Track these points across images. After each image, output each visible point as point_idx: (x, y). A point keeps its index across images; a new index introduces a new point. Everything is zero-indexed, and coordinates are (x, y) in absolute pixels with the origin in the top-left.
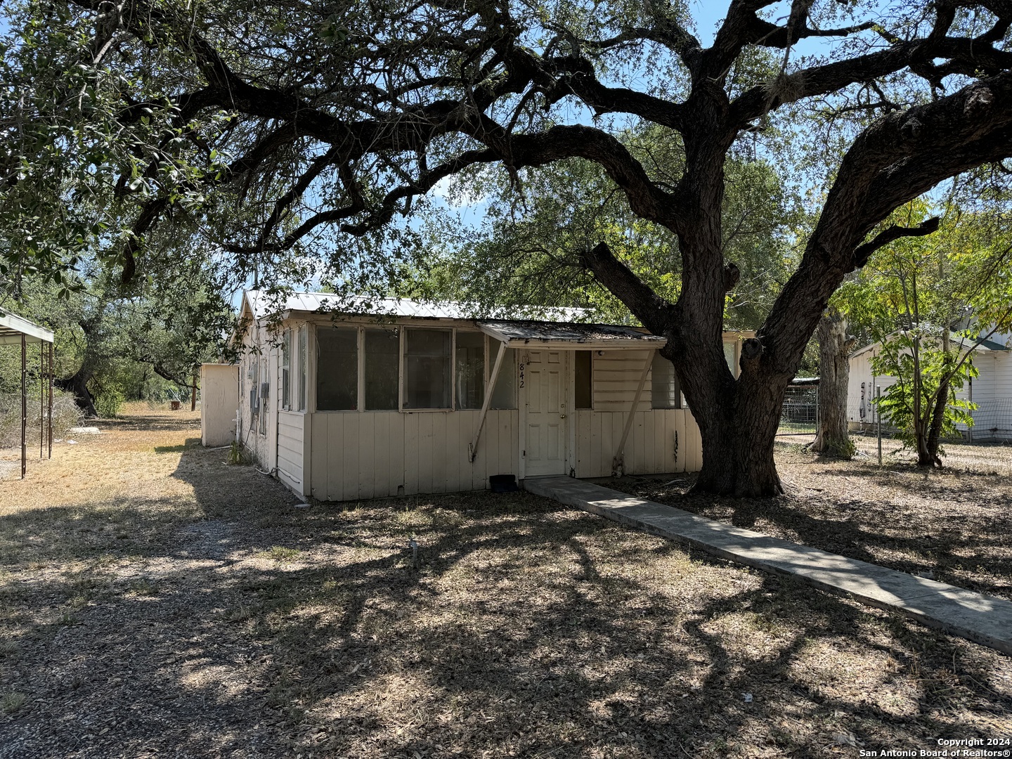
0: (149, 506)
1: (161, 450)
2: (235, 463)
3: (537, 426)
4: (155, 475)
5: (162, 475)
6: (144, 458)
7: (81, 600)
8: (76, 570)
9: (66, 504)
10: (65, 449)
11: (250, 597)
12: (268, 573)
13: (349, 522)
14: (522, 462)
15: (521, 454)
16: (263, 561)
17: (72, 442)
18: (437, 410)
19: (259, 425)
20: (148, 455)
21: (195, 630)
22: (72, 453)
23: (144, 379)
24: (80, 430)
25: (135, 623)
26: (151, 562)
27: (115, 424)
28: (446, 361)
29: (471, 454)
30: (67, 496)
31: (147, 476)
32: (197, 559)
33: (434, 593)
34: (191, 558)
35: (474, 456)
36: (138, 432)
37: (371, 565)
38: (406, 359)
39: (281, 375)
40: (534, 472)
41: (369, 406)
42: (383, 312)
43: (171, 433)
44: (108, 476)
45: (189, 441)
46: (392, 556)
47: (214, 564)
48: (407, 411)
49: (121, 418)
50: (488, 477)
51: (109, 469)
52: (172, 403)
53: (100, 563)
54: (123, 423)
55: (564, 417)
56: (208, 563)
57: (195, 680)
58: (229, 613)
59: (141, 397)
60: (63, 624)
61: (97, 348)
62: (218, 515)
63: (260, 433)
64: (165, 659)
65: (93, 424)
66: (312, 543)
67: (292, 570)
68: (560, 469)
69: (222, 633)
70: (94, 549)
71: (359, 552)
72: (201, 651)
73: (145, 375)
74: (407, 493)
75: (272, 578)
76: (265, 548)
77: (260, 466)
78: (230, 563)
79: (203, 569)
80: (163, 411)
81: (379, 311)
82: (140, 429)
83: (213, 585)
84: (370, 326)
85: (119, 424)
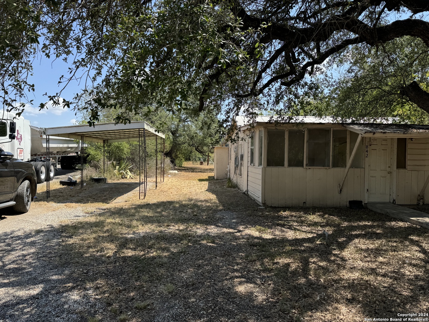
0: (202, 203)
1: (201, 180)
2: (229, 187)
3: (375, 177)
4: (200, 190)
5: (203, 190)
6: (195, 183)
7: (186, 242)
8: (181, 228)
9: (172, 200)
10: (168, 178)
11: (253, 250)
12: (257, 238)
13: (285, 217)
14: (366, 195)
15: (366, 190)
16: (253, 232)
17: (169, 176)
18: (323, 168)
19: (238, 172)
20: (196, 182)
21: (234, 263)
22: (170, 180)
23: (191, 153)
24: (171, 171)
25: (209, 256)
26: (208, 227)
27: (183, 170)
28: (327, 144)
29: (339, 189)
30: (172, 197)
31: (198, 191)
32: (226, 228)
33: (343, 259)
34: (223, 227)
35: (341, 190)
36: (190, 173)
37: (304, 240)
38: (308, 143)
39: (250, 151)
40: (372, 200)
41: (290, 165)
42: (298, 121)
43: (202, 174)
44: (184, 190)
45: (209, 177)
46: (313, 237)
47: (233, 231)
48: (308, 167)
49: (184, 167)
50: (348, 201)
51: (184, 187)
52: (201, 162)
53: (189, 226)
54: (185, 169)
55: (390, 173)
56: (231, 230)
57: (241, 289)
58: (247, 256)
59: (189, 160)
60: (181, 253)
61: (176, 140)
62: (229, 209)
63: (239, 175)
64: (226, 276)
65: (175, 169)
66: (272, 225)
67: (268, 238)
68: (387, 199)
69: (246, 266)
70: (186, 219)
71: (296, 233)
72: (240, 274)
73: (191, 151)
74: (307, 206)
75: (261, 241)
76: (252, 225)
77: (239, 189)
78: (239, 231)
79: (230, 233)
80: (197, 165)
81: (296, 121)
82: (191, 172)
83: (236, 241)
84: (291, 128)
85: (184, 170)
